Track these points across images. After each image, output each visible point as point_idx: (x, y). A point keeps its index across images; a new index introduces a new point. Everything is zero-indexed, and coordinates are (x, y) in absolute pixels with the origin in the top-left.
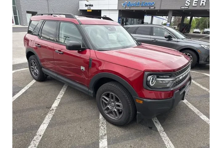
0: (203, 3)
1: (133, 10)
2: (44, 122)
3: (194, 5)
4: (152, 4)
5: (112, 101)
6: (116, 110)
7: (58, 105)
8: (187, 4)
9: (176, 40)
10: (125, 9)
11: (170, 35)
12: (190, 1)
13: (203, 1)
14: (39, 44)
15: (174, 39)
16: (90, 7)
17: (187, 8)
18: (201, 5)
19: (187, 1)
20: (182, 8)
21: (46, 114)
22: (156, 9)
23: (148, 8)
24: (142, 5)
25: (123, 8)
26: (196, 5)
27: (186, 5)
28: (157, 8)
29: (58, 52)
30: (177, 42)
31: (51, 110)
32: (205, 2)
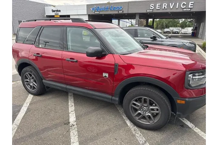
0: (165, 6)
1: (102, 15)
2: (72, 141)
3: (157, 8)
4: (120, 8)
5: (146, 105)
6: (150, 114)
7: (77, 119)
8: (152, 8)
9: (160, 39)
10: (94, 14)
11: (154, 35)
12: (153, 5)
13: (165, 5)
14: (38, 54)
15: (158, 39)
16: (57, 12)
17: (152, 11)
18: (163, 8)
19: (151, 5)
20: (147, 11)
21: (68, 131)
22: (124, 12)
23: (117, 13)
24: (111, 9)
25: (92, 13)
26: (159, 8)
27: (150, 8)
28: (126, 12)
29: (69, 61)
30: (162, 41)
31: (72, 126)
32: (166, 5)
